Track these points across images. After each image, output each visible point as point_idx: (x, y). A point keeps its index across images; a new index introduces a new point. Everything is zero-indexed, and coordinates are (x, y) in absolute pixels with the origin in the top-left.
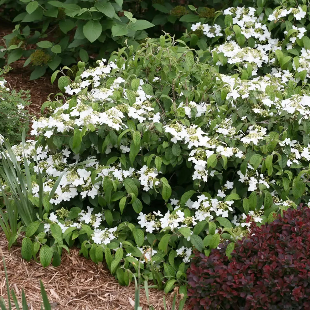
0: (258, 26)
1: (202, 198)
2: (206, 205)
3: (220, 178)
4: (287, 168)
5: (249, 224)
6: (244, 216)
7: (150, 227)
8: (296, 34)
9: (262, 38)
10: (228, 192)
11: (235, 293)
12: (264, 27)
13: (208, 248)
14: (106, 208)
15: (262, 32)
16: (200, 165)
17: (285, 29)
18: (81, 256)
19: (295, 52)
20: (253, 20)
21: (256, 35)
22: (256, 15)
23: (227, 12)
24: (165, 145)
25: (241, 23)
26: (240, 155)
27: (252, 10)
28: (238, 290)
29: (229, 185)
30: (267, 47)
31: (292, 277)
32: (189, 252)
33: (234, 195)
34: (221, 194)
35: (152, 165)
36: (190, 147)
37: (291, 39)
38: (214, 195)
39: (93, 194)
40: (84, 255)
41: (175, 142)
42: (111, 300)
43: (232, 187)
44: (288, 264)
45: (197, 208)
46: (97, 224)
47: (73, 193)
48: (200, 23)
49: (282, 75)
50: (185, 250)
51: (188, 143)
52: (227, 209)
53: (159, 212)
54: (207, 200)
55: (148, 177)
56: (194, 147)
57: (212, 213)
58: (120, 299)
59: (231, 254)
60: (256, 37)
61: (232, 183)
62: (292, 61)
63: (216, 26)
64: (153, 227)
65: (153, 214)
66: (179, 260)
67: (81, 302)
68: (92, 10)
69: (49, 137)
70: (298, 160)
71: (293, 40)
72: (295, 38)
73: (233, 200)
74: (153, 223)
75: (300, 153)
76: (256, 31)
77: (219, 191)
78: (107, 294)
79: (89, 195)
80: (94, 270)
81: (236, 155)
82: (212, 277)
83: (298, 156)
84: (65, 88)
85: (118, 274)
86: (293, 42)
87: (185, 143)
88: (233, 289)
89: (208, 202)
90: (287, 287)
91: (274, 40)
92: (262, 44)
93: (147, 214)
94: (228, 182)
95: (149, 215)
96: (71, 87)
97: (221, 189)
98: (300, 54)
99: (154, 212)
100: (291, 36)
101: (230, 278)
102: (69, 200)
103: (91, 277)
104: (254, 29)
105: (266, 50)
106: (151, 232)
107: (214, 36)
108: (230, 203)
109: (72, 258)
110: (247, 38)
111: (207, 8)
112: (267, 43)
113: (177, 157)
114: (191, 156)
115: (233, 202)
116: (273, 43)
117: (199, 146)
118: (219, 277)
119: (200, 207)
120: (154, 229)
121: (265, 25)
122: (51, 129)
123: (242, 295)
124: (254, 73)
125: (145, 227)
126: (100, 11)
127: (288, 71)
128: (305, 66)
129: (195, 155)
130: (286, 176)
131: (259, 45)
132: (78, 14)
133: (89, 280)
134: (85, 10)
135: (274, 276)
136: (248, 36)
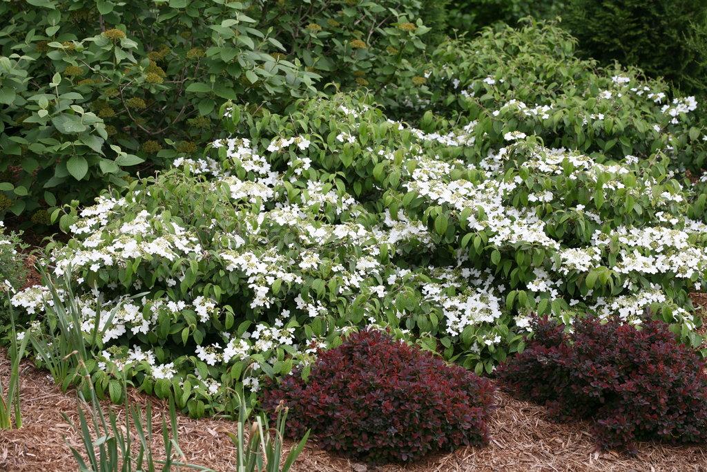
0: (256, 158)
1: (261, 327)
2: (267, 333)
3: (279, 305)
4: (339, 295)
5: (314, 350)
6: (308, 343)
7: (212, 359)
8: (301, 165)
9: (262, 171)
10: (285, 321)
11: (322, 413)
12: (263, 159)
13: (278, 375)
14: (157, 345)
15: (261, 164)
16: (262, 291)
17: (288, 160)
18: (143, 393)
19: (301, 184)
20: (248, 152)
21: (256, 168)
22: (251, 146)
23: (217, 144)
24: (222, 273)
25: (236, 155)
26: (299, 280)
27: (246, 141)
28: (324, 409)
29: (286, 313)
30: (268, 181)
31: (378, 392)
32: (256, 382)
33: (294, 323)
34: (279, 323)
35: (210, 295)
36: (248, 274)
37: (296, 171)
38: (271, 324)
39: (144, 329)
40: (146, 391)
41: (231, 270)
42: (187, 432)
43: (288, 316)
44: (373, 380)
45: (257, 338)
46: (151, 361)
47: (120, 331)
48: (182, 158)
49: (291, 209)
50: (251, 381)
51: (246, 270)
52: (289, 336)
53: (217, 344)
54: (266, 329)
55: (205, 307)
56: (252, 275)
57: (274, 341)
58: (197, 430)
59: (308, 377)
60: (256, 170)
61: (288, 312)
62: (300, 194)
63: (200, 161)
64: (215, 359)
65: (212, 346)
66: (247, 390)
67: (156, 436)
68: (77, 143)
69: (96, 271)
70: (348, 286)
71: (298, 171)
72: (301, 170)
73: (295, 327)
74: (213, 355)
75: (349, 280)
76: (255, 163)
77: (276, 320)
78: (181, 428)
79: (141, 331)
80: (159, 406)
81: (296, 281)
82: (295, 400)
83: (347, 283)
84: (70, 227)
85: (189, 406)
86: (299, 174)
87: (243, 270)
88: (320, 409)
89: (268, 331)
90: (375, 402)
91: (274, 173)
92: (263, 178)
93: (205, 347)
94: (284, 310)
95: (208, 348)
96: (77, 225)
97: (278, 318)
98: (307, 186)
99: (213, 344)
100: (296, 168)
101: (314, 398)
102: (117, 338)
103: (158, 413)
104: (252, 162)
105: (267, 183)
106: (213, 364)
107: (200, 172)
108: (292, 330)
109: (134, 396)
110: (248, 171)
111: (185, 142)
112: (268, 177)
113: (234, 285)
114: (250, 284)
115: (294, 329)
116: (273, 176)
117: (258, 273)
118: (303, 398)
119: (260, 337)
120: (216, 361)
121: (263, 157)
122: (97, 262)
123: (330, 414)
124: (262, 208)
125: (205, 360)
126: (86, 144)
127: (297, 204)
128: (315, 199)
129: (255, 282)
130: (340, 302)
131: (259, 179)
132: (60, 148)
133: (156, 416)
134: (68, 144)
135: (359, 392)
136: (248, 169)
